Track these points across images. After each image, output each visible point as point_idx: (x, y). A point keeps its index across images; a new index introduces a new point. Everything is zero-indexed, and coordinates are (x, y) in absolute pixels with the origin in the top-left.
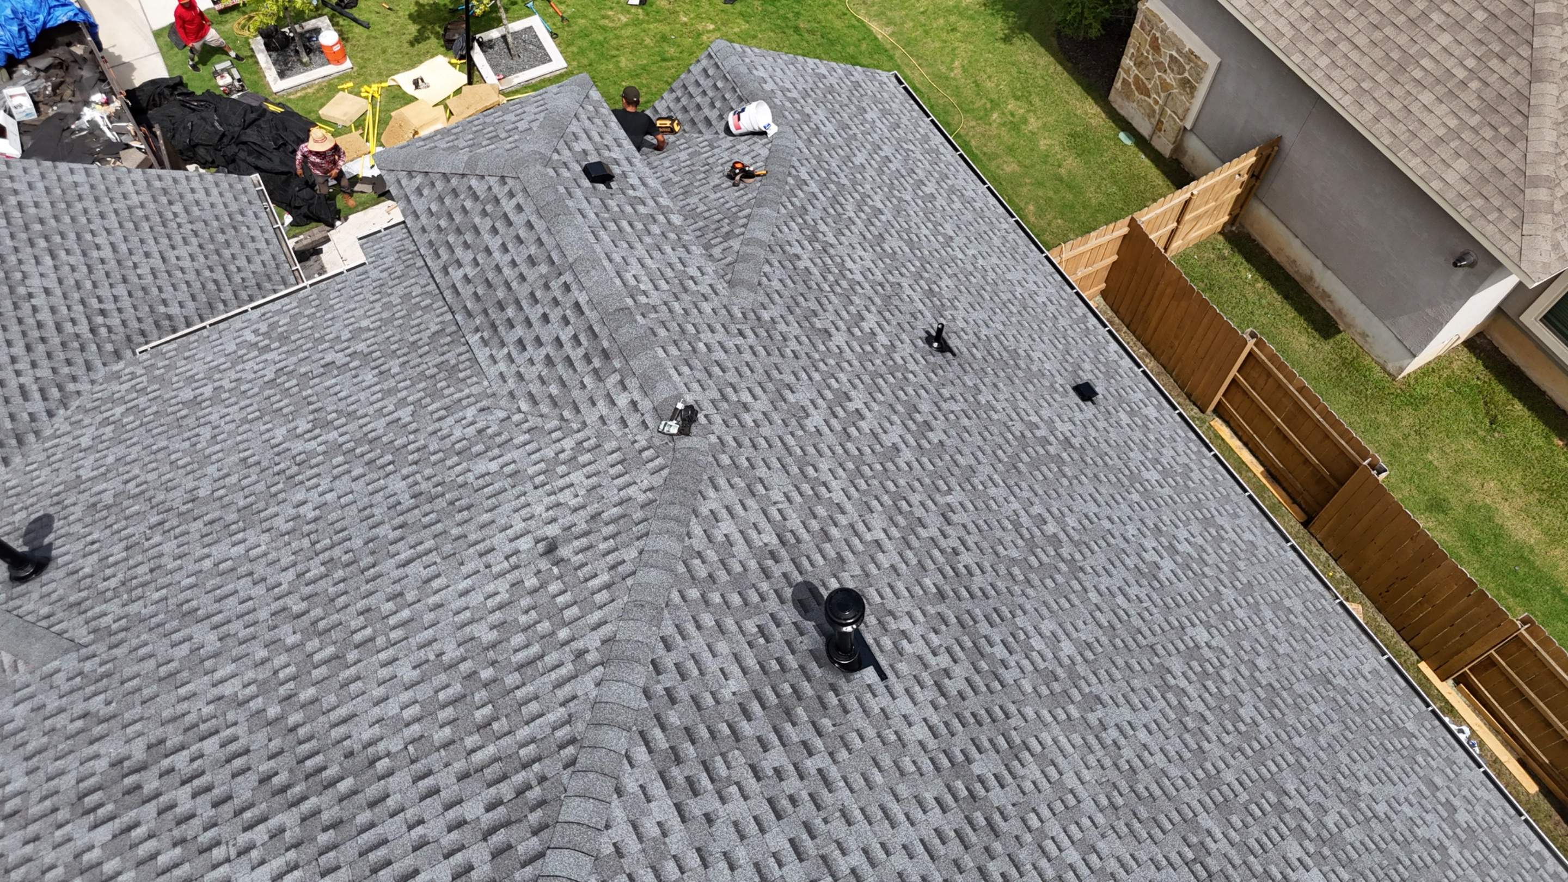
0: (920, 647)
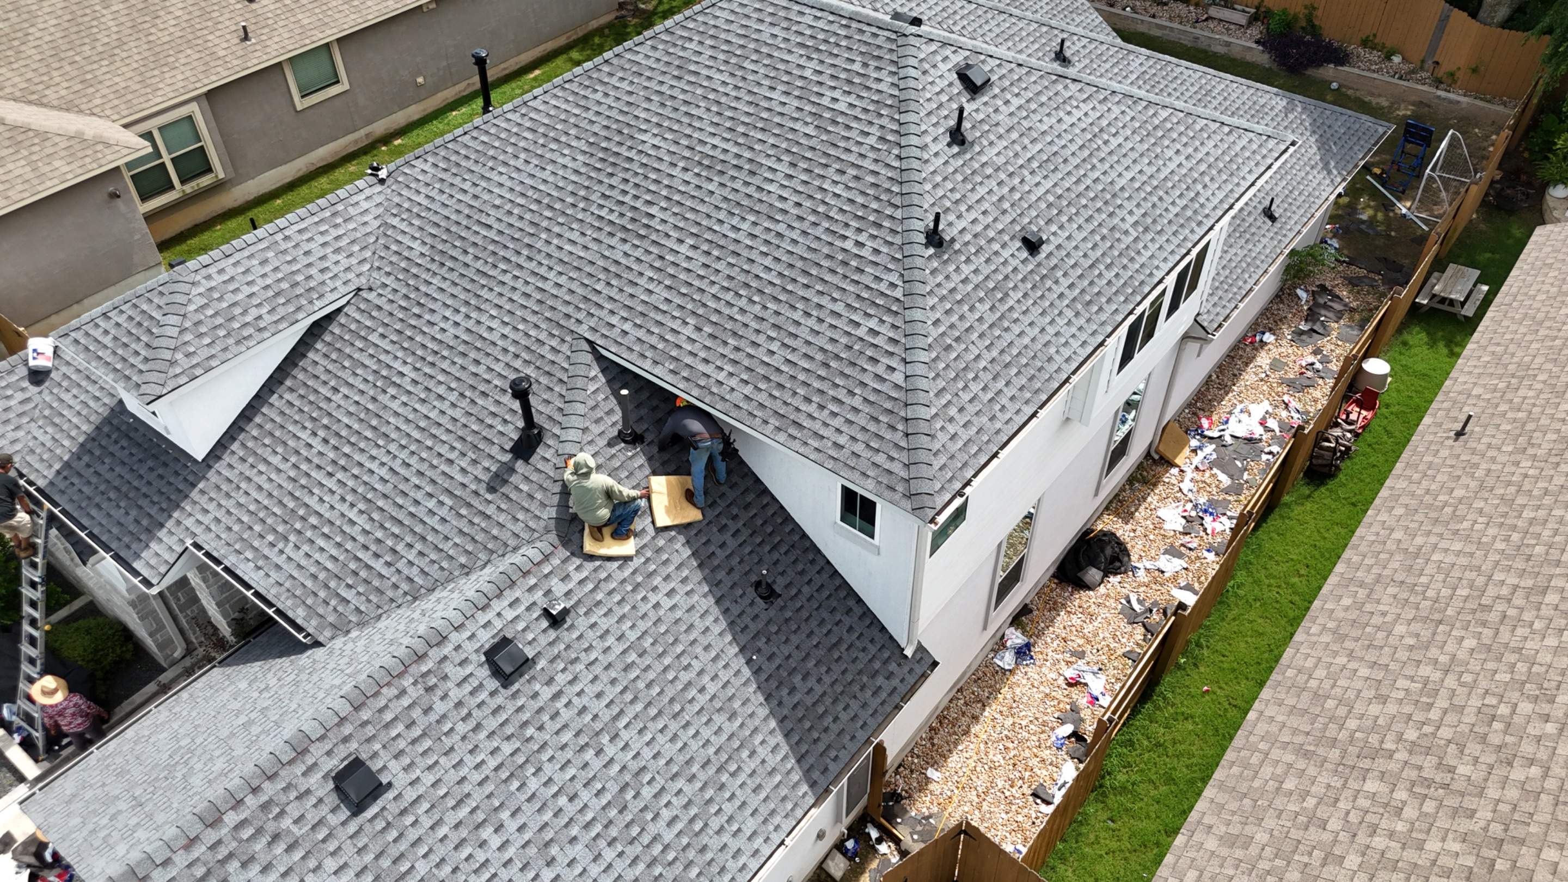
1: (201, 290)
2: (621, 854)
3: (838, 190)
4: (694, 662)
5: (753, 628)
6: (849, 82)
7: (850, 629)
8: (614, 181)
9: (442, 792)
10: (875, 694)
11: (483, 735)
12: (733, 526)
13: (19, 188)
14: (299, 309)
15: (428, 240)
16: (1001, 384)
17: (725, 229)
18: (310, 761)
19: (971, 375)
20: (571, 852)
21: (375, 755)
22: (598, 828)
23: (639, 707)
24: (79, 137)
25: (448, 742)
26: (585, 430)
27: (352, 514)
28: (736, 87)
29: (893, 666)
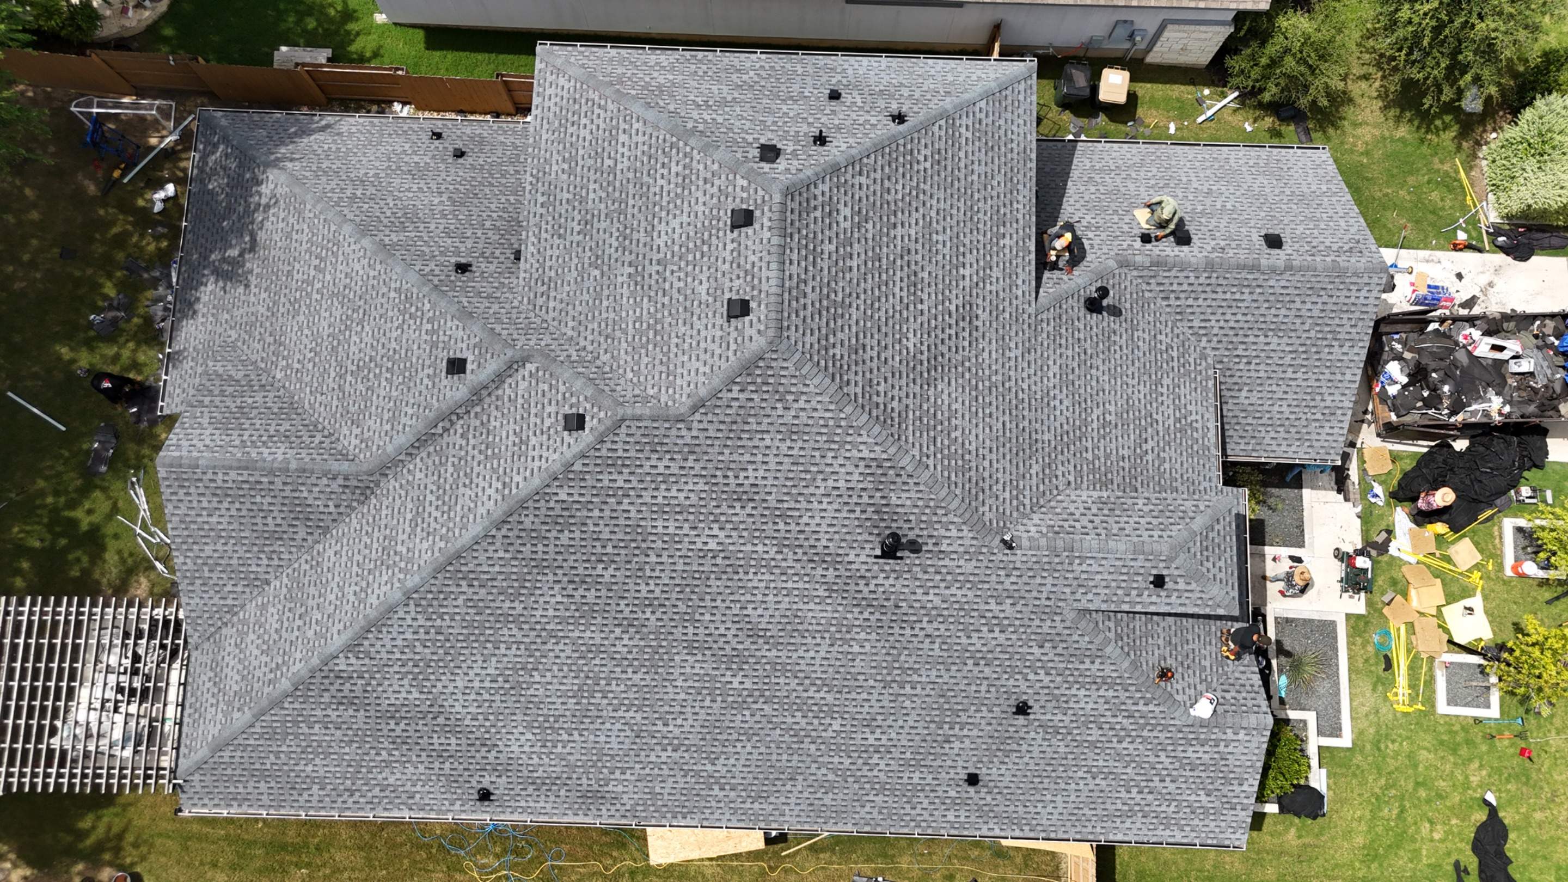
0: (880, 581)
6: (830, 214)
8: (945, 350)
15: (1028, 464)
17: (947, 250)
28: (858, 297)
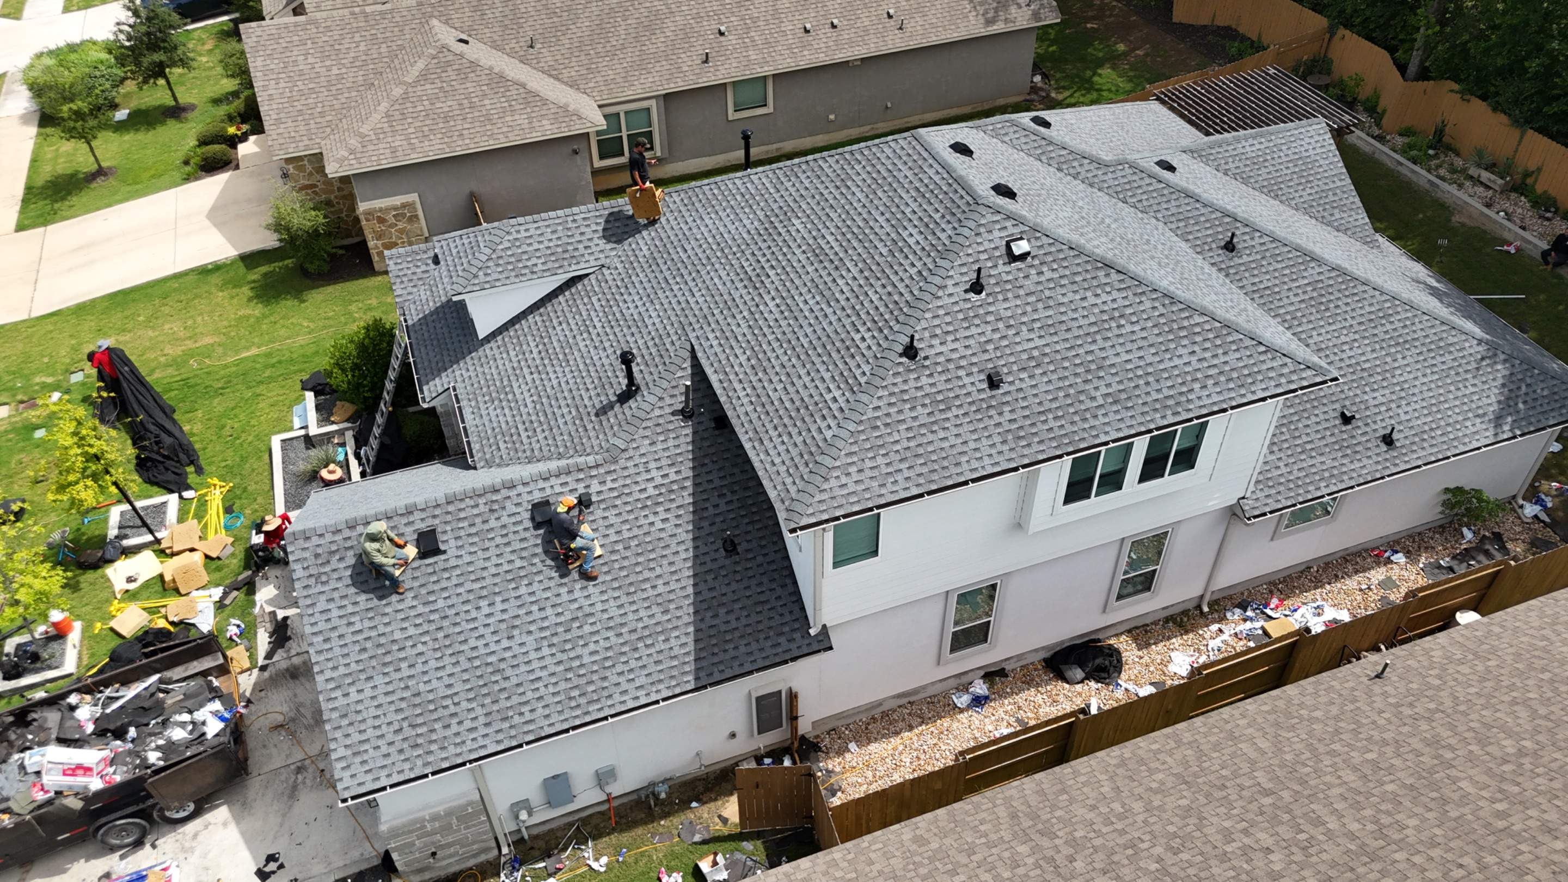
1: (511, 238)
2: (553, 655)
3: (875, 298)
4: (658, 569)
5: (709, 566)
7: (779, 598)
8: (763, 245)
9: (470, 569)
10: (773, 646)
11: (509, 549)
12: (729, 497)
13: (516, 132)
14: (561, 267)
16: (903, 466)
17: (800, 300)
18: (411, 519)
19: (883, 452)
20: (525, 638)
21: (445, 532)
22: (547, 633)
23: (608, 578)
24: (565, 108)
25: (487, 544)
26: (661, 399)
27: (528, 401)
28: (864, 206)
29: (797, 635)
